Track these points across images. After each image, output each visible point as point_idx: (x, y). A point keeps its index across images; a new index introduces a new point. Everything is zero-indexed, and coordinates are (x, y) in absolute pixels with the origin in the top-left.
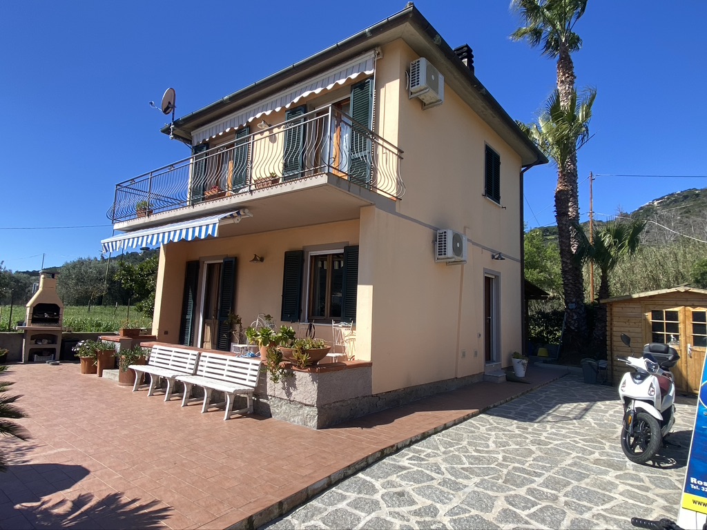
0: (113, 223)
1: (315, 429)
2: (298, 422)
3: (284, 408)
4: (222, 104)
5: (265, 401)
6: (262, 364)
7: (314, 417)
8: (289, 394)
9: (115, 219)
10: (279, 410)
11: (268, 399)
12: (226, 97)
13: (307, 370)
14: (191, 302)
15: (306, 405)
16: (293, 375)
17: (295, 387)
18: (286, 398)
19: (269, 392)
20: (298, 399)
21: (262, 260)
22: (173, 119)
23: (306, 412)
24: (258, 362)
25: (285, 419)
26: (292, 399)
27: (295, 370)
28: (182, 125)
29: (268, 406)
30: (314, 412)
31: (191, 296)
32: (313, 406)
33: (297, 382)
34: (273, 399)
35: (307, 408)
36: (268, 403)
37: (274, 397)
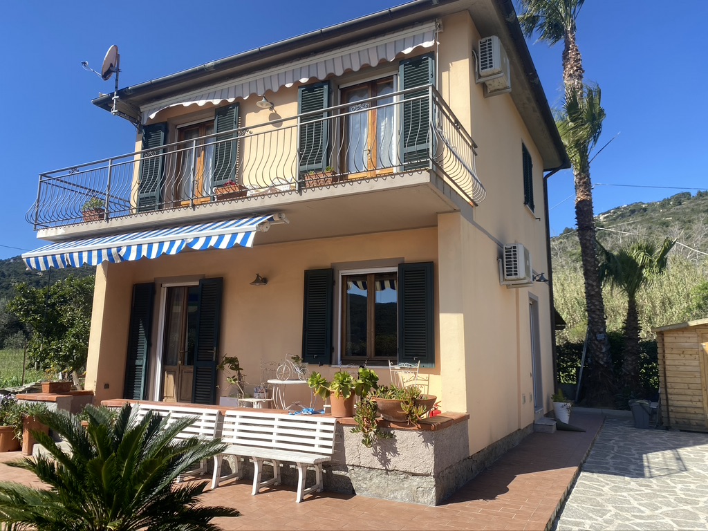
0: (37, 230)
1: (433, 505)
2: (402, 499)
3: (376, 480)
4: (202, 71)
5: (343, 473)
6: (338, 422)
7: (431, 489)
8: (385, 461)
9: (38, 225)
10: (367, 486)
11: (346, 470)
12: (210, 64)
13: (416, 428)
14: (143, 341)
15: (414, 475)
16: (392, 436)
17: (395, 452)
18: (380, 466)
19: (349, 460)
20: (401, 467)
21: (265, 281)
22: (116, 87)
23: (415, 484)
24: (333, 420)
25: (379, 496)
26: (391, 468)
27: (393, 429)
28: (130, 96)
29: (348, 481)
30: (430, 482)
31: (142, 332)
32: (427, 475)
33: (397, 445)
34: (357, 469)
35: (417, 479)
36: (348, 475)
37: (358, 466)
